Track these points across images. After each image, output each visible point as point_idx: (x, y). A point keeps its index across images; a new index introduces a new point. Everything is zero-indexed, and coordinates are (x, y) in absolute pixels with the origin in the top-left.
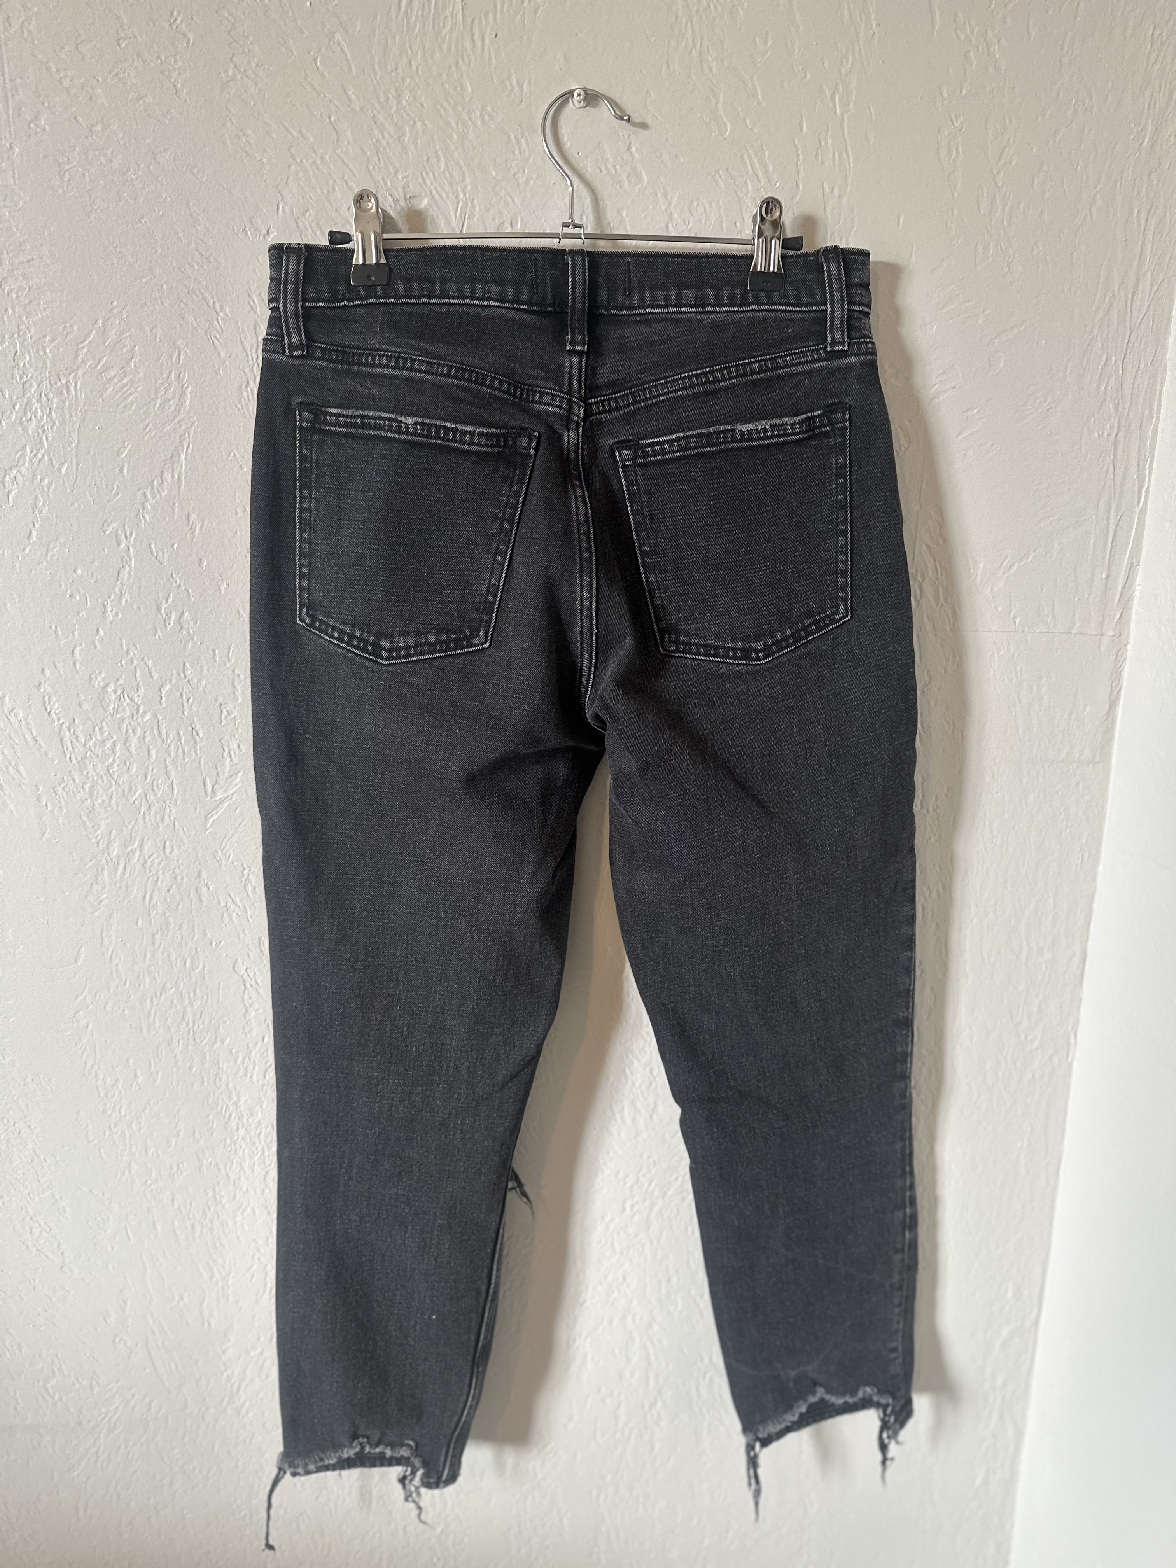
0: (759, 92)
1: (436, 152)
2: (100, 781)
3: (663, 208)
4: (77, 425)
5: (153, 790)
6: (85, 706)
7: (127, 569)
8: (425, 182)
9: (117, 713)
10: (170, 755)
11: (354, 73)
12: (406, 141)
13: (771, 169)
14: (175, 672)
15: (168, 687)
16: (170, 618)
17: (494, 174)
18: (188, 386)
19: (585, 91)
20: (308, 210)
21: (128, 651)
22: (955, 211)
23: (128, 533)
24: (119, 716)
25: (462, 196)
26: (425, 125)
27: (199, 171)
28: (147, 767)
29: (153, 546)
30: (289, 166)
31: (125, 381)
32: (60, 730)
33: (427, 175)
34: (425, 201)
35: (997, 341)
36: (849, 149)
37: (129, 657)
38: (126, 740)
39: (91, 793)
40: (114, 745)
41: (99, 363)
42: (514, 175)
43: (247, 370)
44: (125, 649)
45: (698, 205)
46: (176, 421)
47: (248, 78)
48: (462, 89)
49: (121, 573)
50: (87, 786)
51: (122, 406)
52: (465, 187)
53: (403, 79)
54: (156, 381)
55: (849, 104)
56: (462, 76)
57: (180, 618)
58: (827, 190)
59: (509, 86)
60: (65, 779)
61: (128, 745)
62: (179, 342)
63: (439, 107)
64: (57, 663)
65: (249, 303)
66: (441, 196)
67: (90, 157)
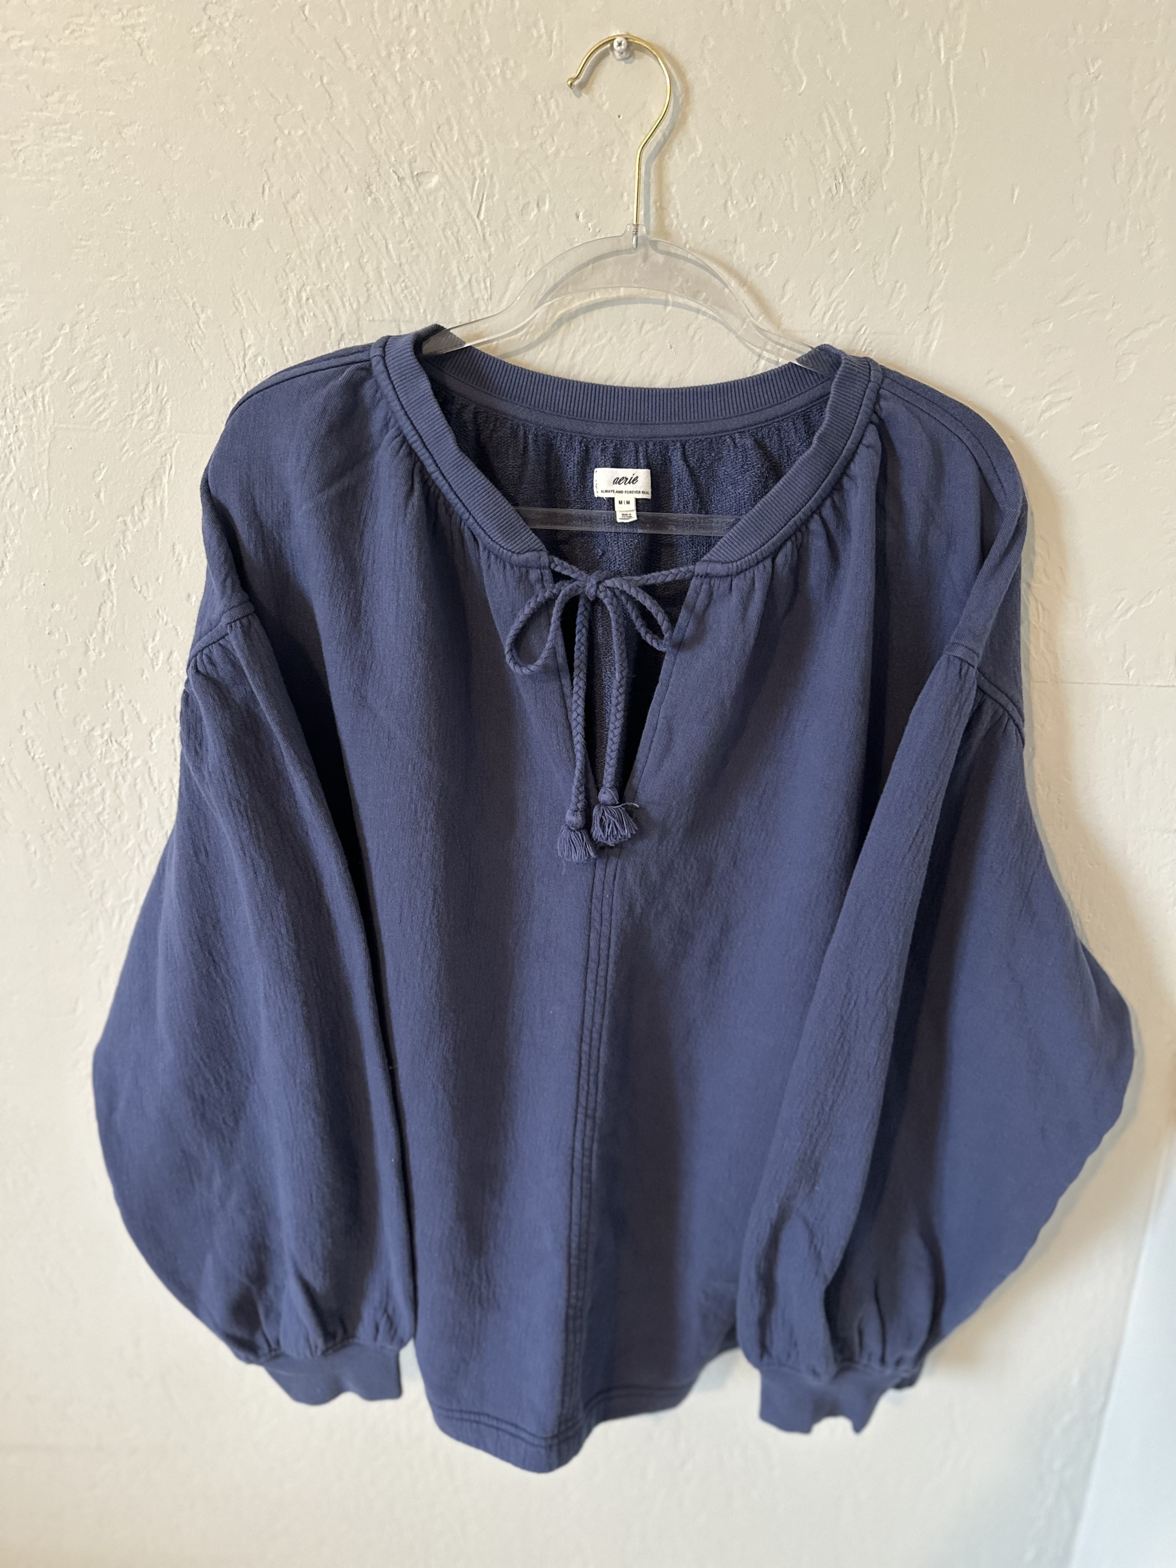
0: (844, 33)
1: (448, 119)
2: (90, 830)
3: (721, 182)
4: (47, 445)
5: (146, 840)
6: (72, 752)
7: (110, 604)
8: (434, 155)
9: (105, 758)
10: (163, 804)
11: (349, 22)
12: (412, 105)
13: (855, 131)
14: (165, 717)
15: (158, 732)
16: (157, 658)
17: (517, 144)
18: (167, 400)
19: (626, 39)
20: (298, 192)
21: (114, 692)
22: (1085, 180)
23: (108, 565)
24: (107, 762)
25: (479, 171)
26: (435, 86)
27: (171, 147)
28: (140, 816)
29: (136, 579)
30: (276, 139)
31: (98, 394)
32: (45, 777)
33: (438, 146)
34: (435, 180)
35: (1128, 341)
36: (955, 104)
37: (115, 699)
38: (117, 786)
39: (81, 841)
40: (103, 793)
41: (67, 374)
42: (541, 145)
43: (234, 381)
44: (110, 691)
45: (763, 178)
46: (156, 440)
47: (225, 33)
48: (478, 39)
49: (103, 609)
50: (77, 834)
51: (96, 422)
52: (483, 161)
53: (408, 29)
54: (132, 395)
55: (956, 46)
56: (478, 22)
57: (168, 659)
58: (925, 158)
59: (535, 35)
60: (54, 826)
61: (118, 792)
62: (156, 350)
63: (451, 62)
64: (39, 706)
65: (234, 304)
66: (453, 172)
67: (46, 133)
